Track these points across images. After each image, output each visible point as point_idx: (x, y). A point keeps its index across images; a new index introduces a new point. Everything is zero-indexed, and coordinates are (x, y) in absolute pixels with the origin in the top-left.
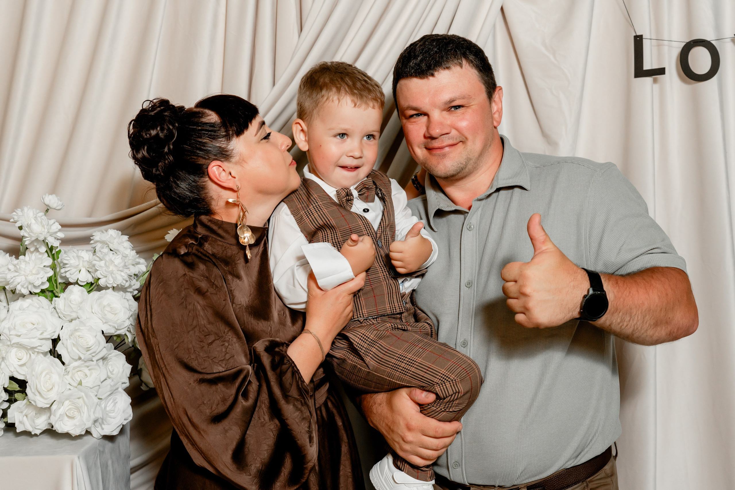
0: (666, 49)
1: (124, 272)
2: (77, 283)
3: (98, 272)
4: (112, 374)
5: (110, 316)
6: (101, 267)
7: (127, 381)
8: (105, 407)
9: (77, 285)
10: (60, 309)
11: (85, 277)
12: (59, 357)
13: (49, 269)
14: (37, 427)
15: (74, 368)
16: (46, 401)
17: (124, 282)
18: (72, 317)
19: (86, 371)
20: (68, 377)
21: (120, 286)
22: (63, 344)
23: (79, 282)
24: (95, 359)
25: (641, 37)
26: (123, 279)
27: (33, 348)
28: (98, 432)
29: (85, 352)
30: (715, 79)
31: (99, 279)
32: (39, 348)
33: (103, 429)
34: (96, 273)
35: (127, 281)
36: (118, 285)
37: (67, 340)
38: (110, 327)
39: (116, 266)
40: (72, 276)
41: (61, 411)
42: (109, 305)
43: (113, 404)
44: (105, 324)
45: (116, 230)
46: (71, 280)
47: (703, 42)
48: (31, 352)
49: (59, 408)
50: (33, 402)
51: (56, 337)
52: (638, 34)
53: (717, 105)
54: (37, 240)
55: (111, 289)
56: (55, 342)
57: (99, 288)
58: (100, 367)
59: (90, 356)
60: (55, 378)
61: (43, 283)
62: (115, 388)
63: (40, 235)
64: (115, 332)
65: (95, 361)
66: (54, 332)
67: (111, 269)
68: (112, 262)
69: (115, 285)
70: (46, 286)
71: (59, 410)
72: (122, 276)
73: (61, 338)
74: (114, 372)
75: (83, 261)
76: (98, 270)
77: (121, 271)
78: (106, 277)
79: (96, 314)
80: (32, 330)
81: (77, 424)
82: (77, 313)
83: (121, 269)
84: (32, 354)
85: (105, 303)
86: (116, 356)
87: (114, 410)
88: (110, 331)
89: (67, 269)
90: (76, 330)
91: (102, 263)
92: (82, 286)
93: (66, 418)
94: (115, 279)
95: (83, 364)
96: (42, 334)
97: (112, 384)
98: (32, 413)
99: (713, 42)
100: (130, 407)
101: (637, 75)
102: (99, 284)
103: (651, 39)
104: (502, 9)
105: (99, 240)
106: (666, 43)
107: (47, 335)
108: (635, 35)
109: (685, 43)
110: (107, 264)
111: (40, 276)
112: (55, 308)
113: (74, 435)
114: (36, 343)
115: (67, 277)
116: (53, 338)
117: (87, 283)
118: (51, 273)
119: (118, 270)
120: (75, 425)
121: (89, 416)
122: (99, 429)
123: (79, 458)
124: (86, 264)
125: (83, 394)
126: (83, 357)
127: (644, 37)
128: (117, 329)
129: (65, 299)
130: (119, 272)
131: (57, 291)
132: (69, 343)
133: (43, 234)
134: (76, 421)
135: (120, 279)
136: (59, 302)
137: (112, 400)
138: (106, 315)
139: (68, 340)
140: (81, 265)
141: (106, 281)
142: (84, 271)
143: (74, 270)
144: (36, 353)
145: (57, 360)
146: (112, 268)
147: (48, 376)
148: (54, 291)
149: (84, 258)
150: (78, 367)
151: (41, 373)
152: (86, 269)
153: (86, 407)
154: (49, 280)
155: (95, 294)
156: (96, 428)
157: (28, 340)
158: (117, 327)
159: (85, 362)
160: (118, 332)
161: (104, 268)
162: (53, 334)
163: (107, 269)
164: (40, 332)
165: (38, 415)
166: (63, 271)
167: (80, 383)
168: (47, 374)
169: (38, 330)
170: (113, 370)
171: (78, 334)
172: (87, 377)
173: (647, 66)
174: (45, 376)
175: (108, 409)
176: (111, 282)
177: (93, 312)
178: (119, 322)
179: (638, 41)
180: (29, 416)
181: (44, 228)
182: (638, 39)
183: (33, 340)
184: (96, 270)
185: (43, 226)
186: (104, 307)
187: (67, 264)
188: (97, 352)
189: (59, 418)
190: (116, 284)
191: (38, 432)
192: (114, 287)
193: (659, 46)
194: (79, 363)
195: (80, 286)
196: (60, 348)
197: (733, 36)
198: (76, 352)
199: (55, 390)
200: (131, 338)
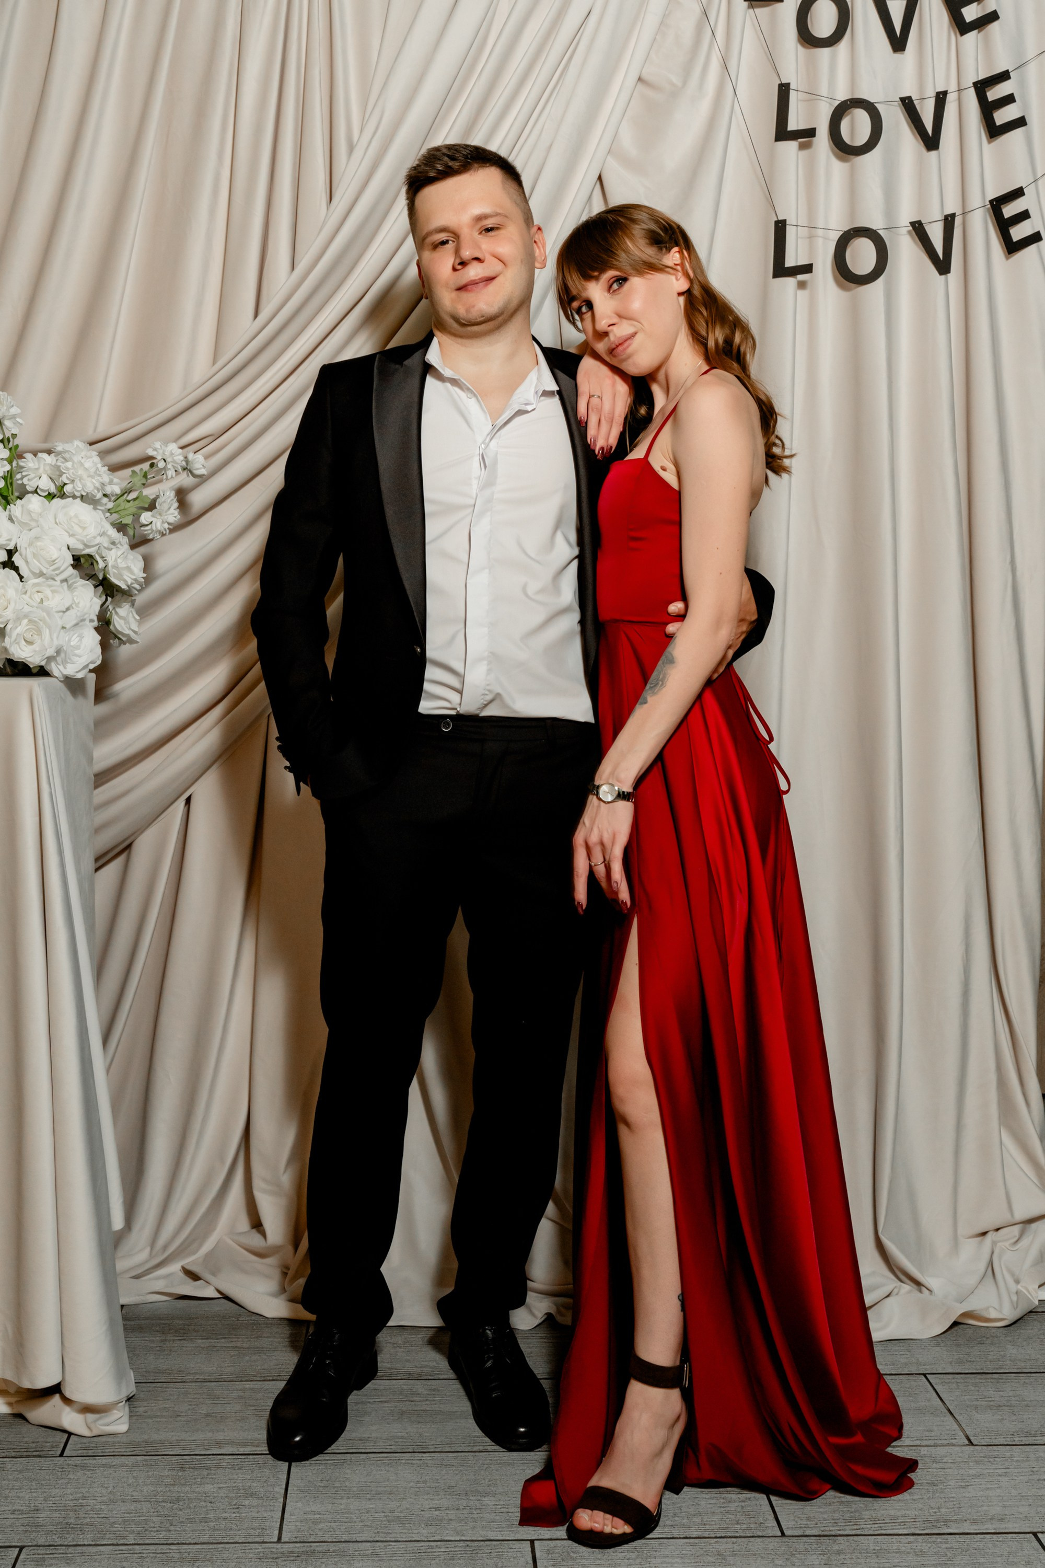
1: (96, 478)
2: (36, 492)
3: (64, 477)
5: (77, 529)
6: (68, 469)
7: (95, 619)
8: (69, 640)
9: (35, 494)
10: (16, 517)
11: (46, 484)
12: (16, 569)
13: (6, 462)
15: (35, 585)
17: (96, 491)
18: (32, 526)
19: (48, 592)
20: (26, 597)
21: (90, 495)
22: (21, 555)
23: (38, 490)
24: (59, 578)
28: (60, 670)
29: (48, 566)
30: (880, 281)
31: (65, 484)
33: (65, 668)
34: (61, 479)
35: (99, 491)
36: (87, 494)
37: (26, 549)
38: (77, 542)
39: (86, 470)
40: (31, 483)
41: (17, 633)
42: (76, 516)
43: (78, 639)
44: (71, 538)
45: (82, 443)
46: (28, 488)
47: (866, 230)
49: (17, 627)
51: (11, 547)
52: (780, 218)
53: (882, 317)
55: (79, 500)
56: (10, 553)
57: (63, 496)
58: (63, 591)
59: (53, 573)
60: (11, 593)
62: (81, 618)
64: (84, 550)
65: (59, 582)
66: (10, 540)
67: (79, 473)
68: (82, 464)
69: (84, 494)
71: (15, 632)
72: (93, 483)
73: (18, 549)
74: (81, 605)
75: (45, 464)
76: (62, 474)
77: (92, 477)
78: (73, 481)
79: (60, 524)
81: (37, 649)
82: (37, 521)
83: (92, 474)
85: (72, 514)
86: (83, 586)
87: (80, 647)
88: (78, 547)
89: (26, 476)
90: (36, 539)
91: (69, 464)
92: (42, 496)
93: (23, 642)
94: (84, 486)
95: (44, 582)
97: (79, 614)
99: (880, 232)
100: (99, 646)
101: (777, 274)
102: (65, 493)
103: (797, 226)
104: (600, 178)
105: (62, 450)
106: (820, 231)
108: (776, 220)
109: (843, 232)
110: (75, 466)
112: (10, 517)
113: (33, 664)
115: (25, 483)
116: (8, 548)
117: (49, 494)
118: (8, 468)
119: (88, 476)
120: (35, 651)
121: (52, 639)
122: (61, 667)
123: (39, 686)
124: (47, 468)
125: (45, 615)
126: (45, 572)
127: (788, 223)
128: (86, 547)
129: (22, 506)
130: (90, 479)
131: (11, 497)
132: (29, 554)
134: (36, 647)
135: (90, 485)
136: (17, 509)
137: (76, 635)
138: (73, 527)
139: (28, 549)
140: (41, 470)
141: (74, 487)
142: (45, 478)
143: (32, 475)
145: (13, 572)
146: (80, 472)
148: (9, 498)
149: (45, 460)
150: (38, 585)
152: (48, 474)
153: (48, 630)
154: (5, 478)
155: (59, 504)
156: (58, 666)
158: (87, 542)
159: (47, 579)
160: (87, 551)
161: (72, 471)
162: (8, 542)
163: (74, 472)
166: (19, 476)
167: (42, 602)
170: (79, 603)
171: (39, 544)
172: (48, 600)
173: (790, 262)
175: (72, 644)
176: (79, 489)
177: (56, 523)
178: (88, 538)
179: (780, 227)
182: (781, 225)
184: (61, 476)
186: (70, 517)
187: (24, 468)
188: (62, 569)
189: (16, 640)
190: (85, 492)
192: (82, 496)
193: (811, 237)
194: (41, 580)
195: (40, 496)
196: (16, 559)
197: (910, 225)
198: (36, 565)
199: (11, 608)
200: (101, 565)
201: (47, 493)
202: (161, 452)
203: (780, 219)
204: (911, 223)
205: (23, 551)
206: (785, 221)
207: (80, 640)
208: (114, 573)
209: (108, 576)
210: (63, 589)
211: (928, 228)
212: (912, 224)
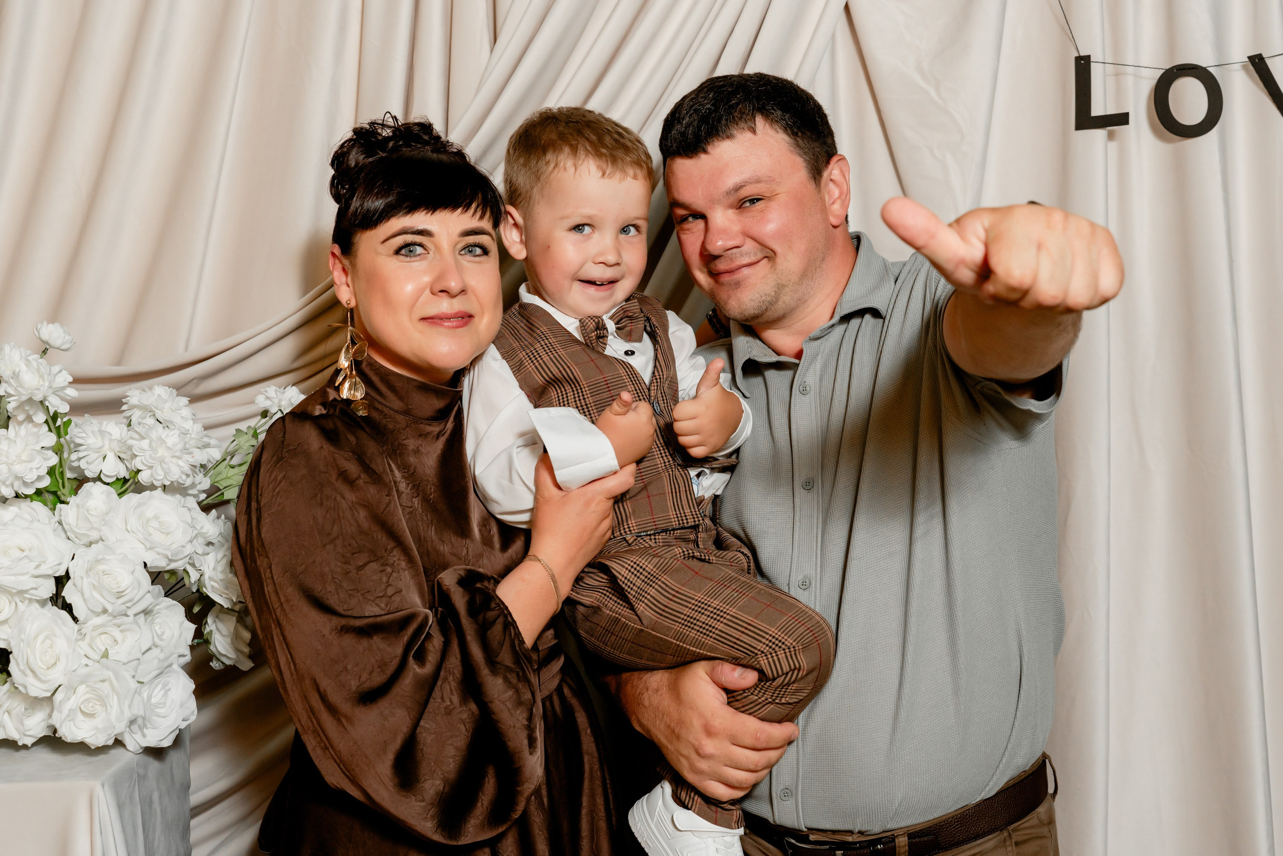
0: (1129, 81)
1: (184, 459)
2: (98, 479)
3: (138, 458)
4: (161, 640)
5: (158, 537)
6: (143, 450)
7: (187, 652)
8: (149, 698)
9: (98, 483)
10: (69, 524)
11: (113, 469)
12: (68, 608)
13: (50, 453)
14: (28, 733)
15: (95, 628)
16: (44, 686)
17: (184, 477)
18: (91, 539)
19: (116, 633)
20: (84, 644)
21: (176, 484)
22: (75, 585)
23: (102, 476)
24: (131, 612)
25: (1087, 59)
26: (182, 472)
27: (21, 592)
28: (135, 741)
29: (114, 600)
30: (1214, 133)
31: (139, 471)
32: (31, 592)
33: (144, 736)
34: (134, 461)
35: (188, 476)
36: (172, 482)
37: (82, 578)
38: (158, 556)
39: (169, 449)
40: (91, 467)
41: (72, 703)
42: (156, 517)
43: (162, 692)
44: (150, 551)
45: (167, 388)
46: (89, 474)
47: (1193, 68)
48: (17, 599)
49: (69, 699)
50: (21, 688)
51: (62, 573)
53: (1218, 178)
54: (30, 401)
55: (160, 490)
56: (61, 581)
57: (139, 488)
58: (139, 627)
59: (124, 607)
60: (61, 645)
61: (40, 478)
62: (166, 664)
63: (36, 391)
64: (168, 565)
65: (132, 616)
66: (59, 564)
67: (159, 455)
68: (163, 441)
69: (167, 483)
70: (46, 482)
71: (67, 703)
72: (179, 466)
73: (71, 575)
74: (164, 637)
75: (110, 440)
76: (136, 456)
77: (179, 458)
78: (151, 467)
79: (133, 532)
80: (21, 559)
81: (100, 726)
82: (100, 530)
83: (178, 454)
84: (20, 604)
85: (150, 514)
86: (167, 607)
87: (164, 703)
88: (159, 563)
89: (81, 455)
90: (98, 561)
91: (145, 444)
92: (108, 484)
93: (80, 717)
94: (167, 473)
95: (110, 621)
96: (37, 567)
97: (162, 656)
98: (18, 706)
99: (1211, 70)
100: (193, 697)
101: (1079, 126)
102: (139, 481)
103: (1103, 62)
104: (847, 7)
105: (138, 403)
106: (1130, 70)
107: (47, 569)
108: (1077, 55)
109: (1164, 71)
110: (154, 445)
111: (35, 464)
112: (60, 523)
113: (93, 745)
114: (27, 583)
115: (82, 467)
116: (57, 575)
117: (118, 479)
118: (54, 460)
119: (173, 457)
120: (97, 728)
121: (122, 712)
122: (138, 737)
123: (103, 786)
124: (115, 446)
125: (111, 674)
126: (110, 608)
127: (1092, 60)
128: (171, 561)
129: (78, 506)
130: (175, 460)
131: (63, 492)
132: (86, 584)
133: (42, 389)
134: (98, 722)
135: (177, 471)
136: (69, 512)
137: (160, 686)
138: (150, 535)
139: (85, 578)
140: (107, 446)
141: (152, 476)
142: (111, 457)
143: (93, 456)
144: (27, 602)
145: (64, 614)
146: (161, 452)
147: (48, 642)
148: (59, 493)
149: (111, 435)
150: (102, 625)
151: (37, 636)
152: (115, 454)
153: (115, 698)
154: (51, 472)
155: (132, 498)
156: (133, 735)
157: (13, 578)
158: (172, 556)
159: (115, 617)
160: (172, 566)
161: (149, 453)
162: (58, 567)
163: (152, 455)
164: (34, 564)
165: (30, 711)
166: (74, 456)
167: (105, 655)
168: (47, 638)
169: (31, 561)
170: (163, 633)
171: (101, 567)
172: (118, 643)
174: (44, 641)
175: (153, 700)
176: (160, 478)
177: (127, 530)
178: (173, 547)
179: (1083, 65)
180: (14, 712)
181: (44, 380)
182: (1082, 62)
183: (21, 578)
184: (134, 456)
185: (41, 376)
186: (148, 521)
187: (82, 445)
188: (135, 601)
189: (68, 716)
190: (169, 480)
191: (29, 742)
192: (165, 486)
193: (1117, 75)
194: (103, 619)
195: (105, 483)
196: (68, 593)
197: (1247, 60)
198: (99, 600)
199: (61, 666)
200: (194, 576)
201: (114, 479)
202: (276, 401)
203: (1082, 54)
204: (1249, 58)
205: (78, 582)
206: (1089, 57)
207: (166, 694)
208: (213, 587)
209: (204, 589)
210: (138, 624)
211: (1269, 62)
212: (1251, 59)
